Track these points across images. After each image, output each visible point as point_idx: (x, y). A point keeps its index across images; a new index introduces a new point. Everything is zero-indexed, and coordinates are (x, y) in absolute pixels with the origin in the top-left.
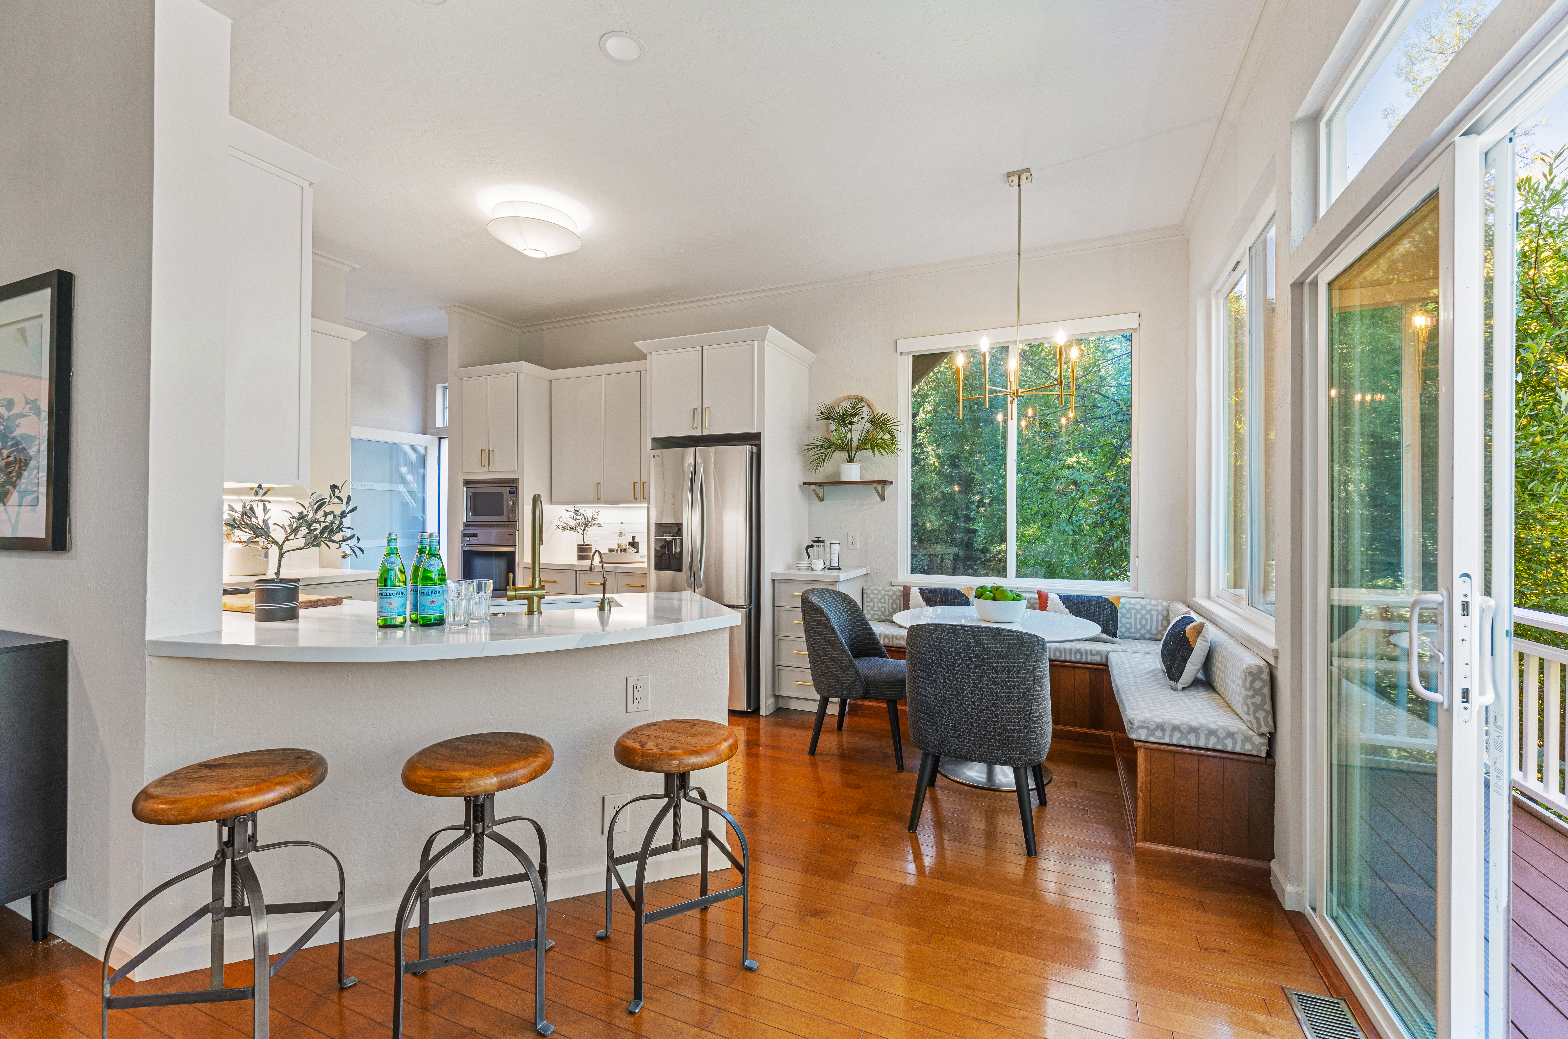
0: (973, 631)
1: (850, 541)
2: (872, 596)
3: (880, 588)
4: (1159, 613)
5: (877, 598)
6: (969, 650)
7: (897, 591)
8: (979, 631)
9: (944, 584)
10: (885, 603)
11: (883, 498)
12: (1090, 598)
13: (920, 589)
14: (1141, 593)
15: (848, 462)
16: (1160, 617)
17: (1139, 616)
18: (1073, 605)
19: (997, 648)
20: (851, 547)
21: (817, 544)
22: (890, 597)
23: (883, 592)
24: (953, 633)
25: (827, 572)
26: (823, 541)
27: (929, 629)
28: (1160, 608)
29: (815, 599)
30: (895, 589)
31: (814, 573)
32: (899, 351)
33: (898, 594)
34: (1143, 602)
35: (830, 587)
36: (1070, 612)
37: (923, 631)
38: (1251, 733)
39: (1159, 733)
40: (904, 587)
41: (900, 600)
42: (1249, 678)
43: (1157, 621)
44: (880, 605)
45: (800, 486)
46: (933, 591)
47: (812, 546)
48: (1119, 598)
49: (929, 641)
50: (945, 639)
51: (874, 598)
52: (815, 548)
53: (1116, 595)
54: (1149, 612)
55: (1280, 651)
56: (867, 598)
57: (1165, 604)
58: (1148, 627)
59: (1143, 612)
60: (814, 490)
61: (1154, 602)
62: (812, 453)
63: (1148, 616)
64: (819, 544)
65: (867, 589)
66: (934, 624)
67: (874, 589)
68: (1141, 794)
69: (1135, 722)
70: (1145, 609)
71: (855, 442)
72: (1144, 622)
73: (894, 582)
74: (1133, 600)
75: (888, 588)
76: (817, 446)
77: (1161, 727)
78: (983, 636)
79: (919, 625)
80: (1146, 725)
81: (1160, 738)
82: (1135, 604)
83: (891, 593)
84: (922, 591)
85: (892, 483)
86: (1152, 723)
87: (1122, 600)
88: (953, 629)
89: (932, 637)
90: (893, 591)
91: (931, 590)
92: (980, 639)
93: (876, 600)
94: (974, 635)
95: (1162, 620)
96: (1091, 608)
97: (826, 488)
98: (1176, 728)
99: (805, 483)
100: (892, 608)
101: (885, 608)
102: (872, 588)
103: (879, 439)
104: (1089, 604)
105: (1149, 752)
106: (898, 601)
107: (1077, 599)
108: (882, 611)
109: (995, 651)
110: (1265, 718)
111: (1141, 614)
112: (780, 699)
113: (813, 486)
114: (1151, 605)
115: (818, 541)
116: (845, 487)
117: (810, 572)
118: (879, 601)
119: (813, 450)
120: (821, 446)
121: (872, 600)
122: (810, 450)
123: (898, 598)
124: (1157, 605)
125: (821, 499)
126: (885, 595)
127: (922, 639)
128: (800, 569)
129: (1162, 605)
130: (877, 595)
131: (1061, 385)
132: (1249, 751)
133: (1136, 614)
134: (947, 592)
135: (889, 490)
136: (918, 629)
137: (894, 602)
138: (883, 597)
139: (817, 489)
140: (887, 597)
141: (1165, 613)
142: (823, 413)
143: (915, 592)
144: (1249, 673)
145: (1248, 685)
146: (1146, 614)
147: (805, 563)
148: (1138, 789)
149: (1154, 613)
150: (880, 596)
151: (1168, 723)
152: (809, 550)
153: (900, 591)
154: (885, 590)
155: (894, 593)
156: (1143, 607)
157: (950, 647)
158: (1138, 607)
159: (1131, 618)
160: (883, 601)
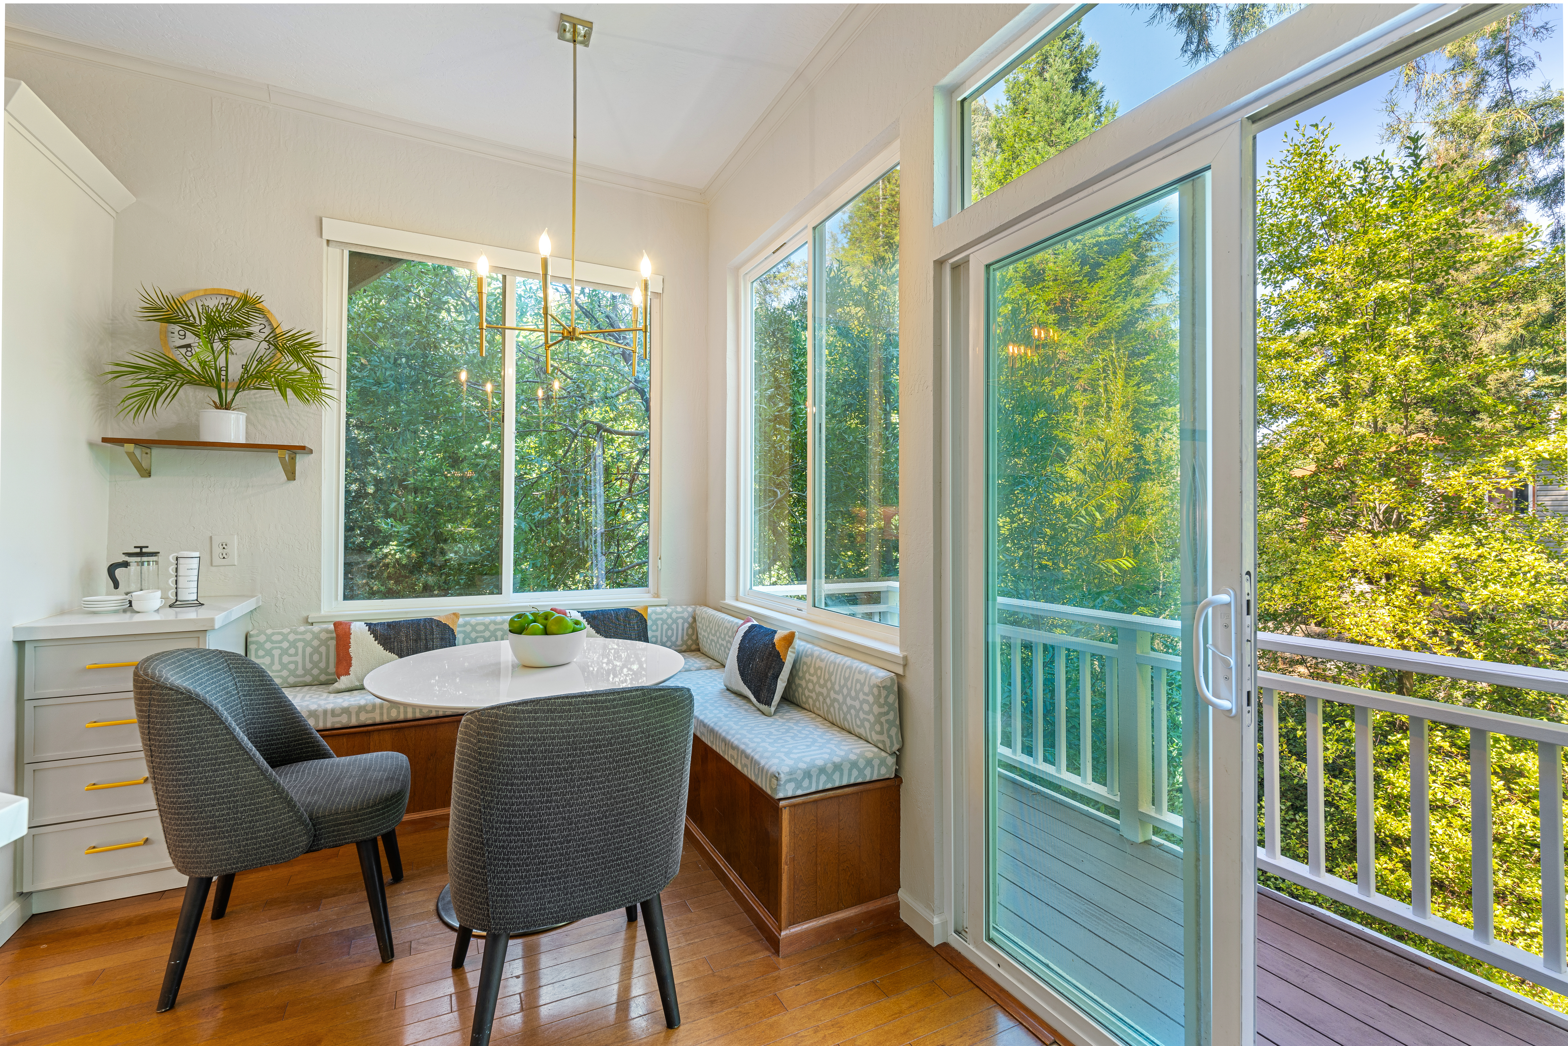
0: (605, 701)
1: (217, 550)
2: (268, 646)
3: (286, 631)
4: (685, 620)
5: (281, 648)
6: (598, 734)
7: (321, 632)
8: (614, 700)
9: (407, 613)
10: (296, 654)
11: (291, 475)
12: (617, 611)
13: (367, 624)
14: (663, 600)
15: (217, 408)
16: (686, 625)
17: (665, 627)
18: (599, 623)
19: (642, 720)
20: (217, 561)
21: (138, 559)
22: (307, 643)
23: (291, 637)
24: (569, 710)
25: (170, 614)
26: (155, 554)
27: (523, 712)
28: (686, 615)
29: (173, 677)
30: (316, 628)
31: (137, 618)
32: (326, 236)
33: (324, 636)
34: (669, 610)
35: (191, 644)
36: (598, 632)
37: (509, 718)
38: (883, 754)
39: (806, 783)
40: (337, 625)
41: (328, 647)
42: (884, 693)
43: (683, 630)
44: (286, 659)
45: (91, 445)
46: (393, 626)
47: (126, 564)
48: (646, 608)
49: (523, 732)
50: (555, 725)
51: (272, 648)
52: (133, 568)
53: (643, 605)
54: (675, 621)
55: (909, 658)
56: (257, 650)
57: (690, 609)
58: (674, 639)
59: (670, 621)
60: (131, 455)
61: (679, 609)
62: (128, 380)
63: (674, 626)
64: (145, 559)
65: (258, 635)
66: (532, 701)
67: (273, 634)
68: (786, 867)
69: (782, 775)
70: (671, 618)
71: (235, 372)
72: (670, 633)
73: (313, 616)
74: (658, 609)
75: (302, 629)
76: (141, 368)
77: (807, 774)
78: (622, 706)
79: (498, 707)
80: (794, 776)
81: (807, 788)
82: (661, 614)
83: (309, 636)
84: (372, 628)
85: (311, 452)
86: (799, 771)
87: (650, 610)
88: (570, 704)
89: (529, 725)
90: (312, 632)
91: (389, 625)
92: (617, 712)
93: (276, 653)
94: (607, 707)
95: (688, 629)
96: (620, 625)
97: (156, 452)
98: (822, 770)
99: (105, 440)
100: (311, 661)
101: (296, 663)
102: (269, 631)
103: (290, 374)
104: (618, 619)
105: (792, 809)
106: (323, 649)
107: (603, 615)
108: (289, 670)
109: (639, 727)
110: (897, 734)
111: (667, 624)
112: (35, 898)
113: (130, 447)
114: (677, 612)
115: (141, 554)
116: (204, 452)
117: (126, 618)
118: (285, 652)
119: (132, 377)
120: (153, 371)
121: (269, 653)
122: (119, 375)
123: (324, 643)
124: (682, 612)
125: (146, 473)
126: (296, 641)
127: (507, 731)
128: (94, 613)
129: (688, 612)
130: (281, 642)
131: (646, 332)
132: (884, 775)
133: (662, 625)
134: (419, 625)
135: (302, 462)
136: (497, 715)
137: (316, 650)
138: (293, 644)
139: (138, 452)
140: (300, 645)
141: (690, 620)
142: (156, 309)
143: (359, 630)
144: (884, 687)
145: (882, 701)
146: (672, 623)
147: (109, 599)
148: (783, 861)
149: (680, 621)
150: (285, 645)
151: (814, 767)
152: (119, 572)
153: (328, 631)
154: (296, 633)
155: (316, 636)
156: (670, 616)
157: (564, 737)
158: (665, 616)
159: (657, 630)
160: (292, 651)
